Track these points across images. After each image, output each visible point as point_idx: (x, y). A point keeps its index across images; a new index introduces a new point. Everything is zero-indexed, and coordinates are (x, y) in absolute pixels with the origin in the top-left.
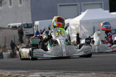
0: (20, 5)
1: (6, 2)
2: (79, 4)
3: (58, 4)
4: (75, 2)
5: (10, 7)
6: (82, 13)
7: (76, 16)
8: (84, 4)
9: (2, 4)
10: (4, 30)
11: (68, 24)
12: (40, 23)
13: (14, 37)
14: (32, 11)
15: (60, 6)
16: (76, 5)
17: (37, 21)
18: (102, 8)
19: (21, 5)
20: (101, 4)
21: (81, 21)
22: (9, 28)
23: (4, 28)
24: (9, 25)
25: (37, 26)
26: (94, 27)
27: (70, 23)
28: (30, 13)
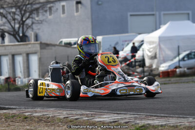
0: (76, 14)
1: (57, 9)
2: (157, 13)
3: (129, 14)
4: (153, 11)
5: (62, 16)
6: (161, 26)
7: (153, 31)
8: (164, 14)
9: (52, 12)
10: (53, 48)
11: (143, 41)
12: (103, 38)
13: (68, 57)
14: (92, 22)
15: (131, 15)
16: (153, 15)
17: (99, 35)
18: (189, 19)
19: (78, 13)
20: (188, 14)
21: (160, 38)
22: (61, 44)
23: (54, 45)
24: (61, 40)
25: (100, 42)
26: (179, 47)
27: (145, 40)
28: (89, 24)
